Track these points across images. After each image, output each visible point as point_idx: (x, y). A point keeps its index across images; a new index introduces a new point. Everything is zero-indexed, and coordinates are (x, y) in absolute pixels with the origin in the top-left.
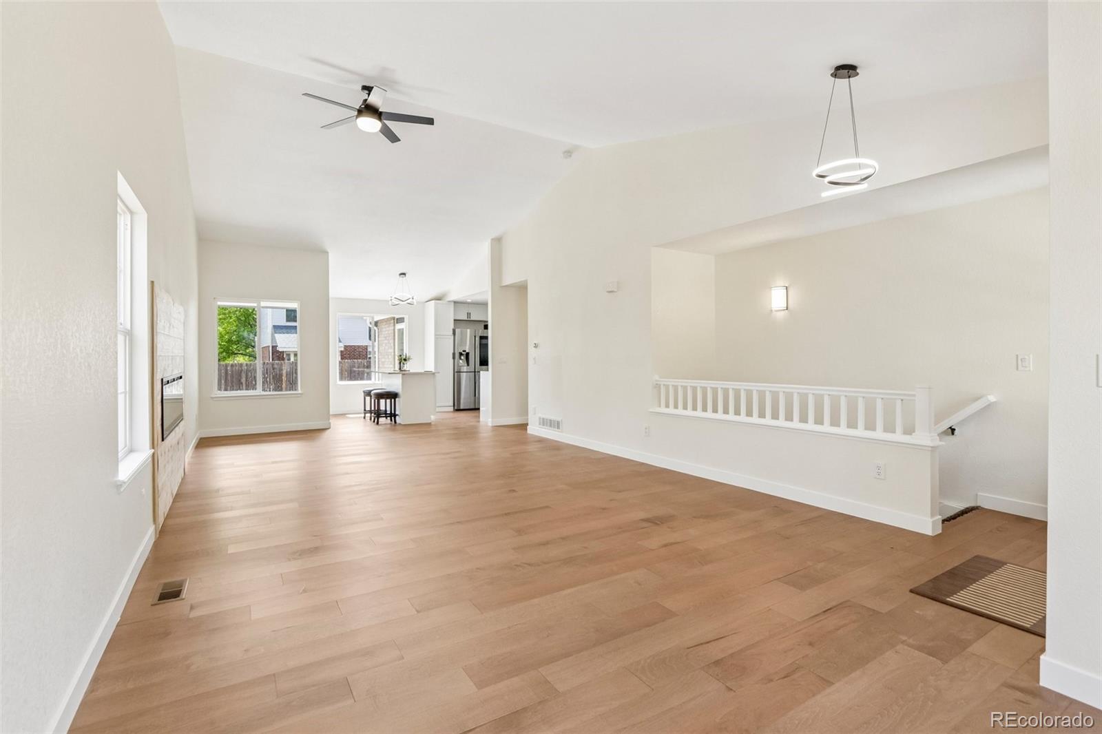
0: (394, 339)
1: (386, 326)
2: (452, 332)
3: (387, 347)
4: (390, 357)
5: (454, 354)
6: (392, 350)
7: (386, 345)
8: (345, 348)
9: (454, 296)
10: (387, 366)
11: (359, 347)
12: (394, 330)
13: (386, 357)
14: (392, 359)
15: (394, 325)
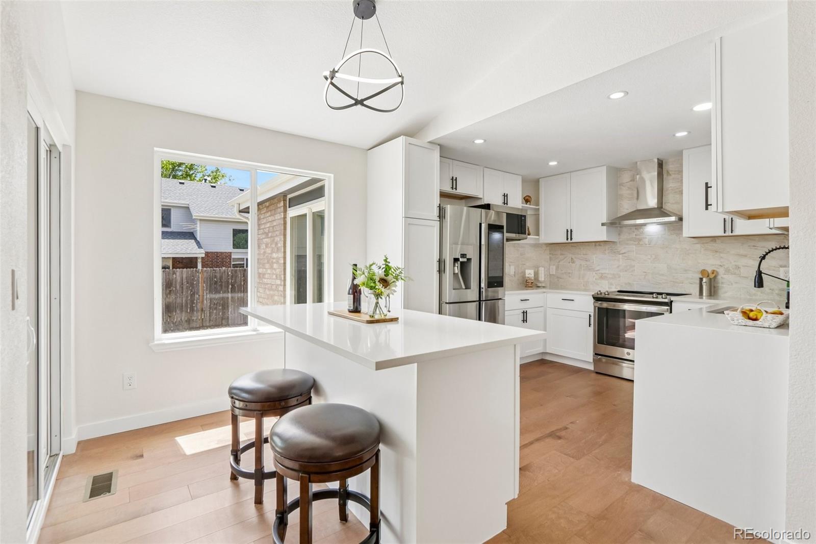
0: (285, 235)
1: (269, 214)
2: (436, 212)
3: (268, 251)
4: (275, 266)
5: (441, 262)
6: (281, 255)
7: (267, 247)
8: (205, 255)
9: (442, 131)
10: (269, 281)
11: (222, 253)
12: (285, 218)
13: (267, 266)
14: (279, 271)
15: (285, 211)
